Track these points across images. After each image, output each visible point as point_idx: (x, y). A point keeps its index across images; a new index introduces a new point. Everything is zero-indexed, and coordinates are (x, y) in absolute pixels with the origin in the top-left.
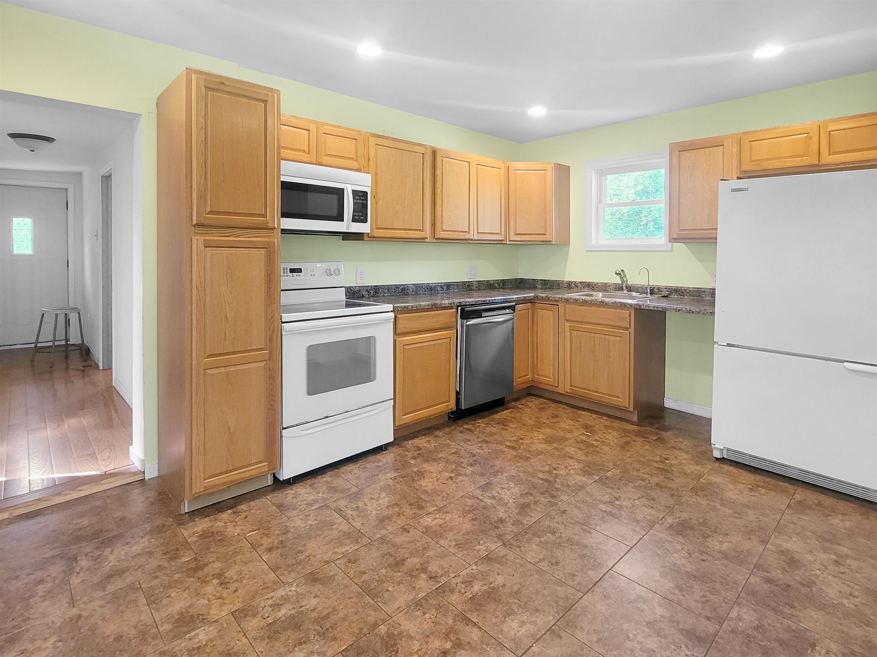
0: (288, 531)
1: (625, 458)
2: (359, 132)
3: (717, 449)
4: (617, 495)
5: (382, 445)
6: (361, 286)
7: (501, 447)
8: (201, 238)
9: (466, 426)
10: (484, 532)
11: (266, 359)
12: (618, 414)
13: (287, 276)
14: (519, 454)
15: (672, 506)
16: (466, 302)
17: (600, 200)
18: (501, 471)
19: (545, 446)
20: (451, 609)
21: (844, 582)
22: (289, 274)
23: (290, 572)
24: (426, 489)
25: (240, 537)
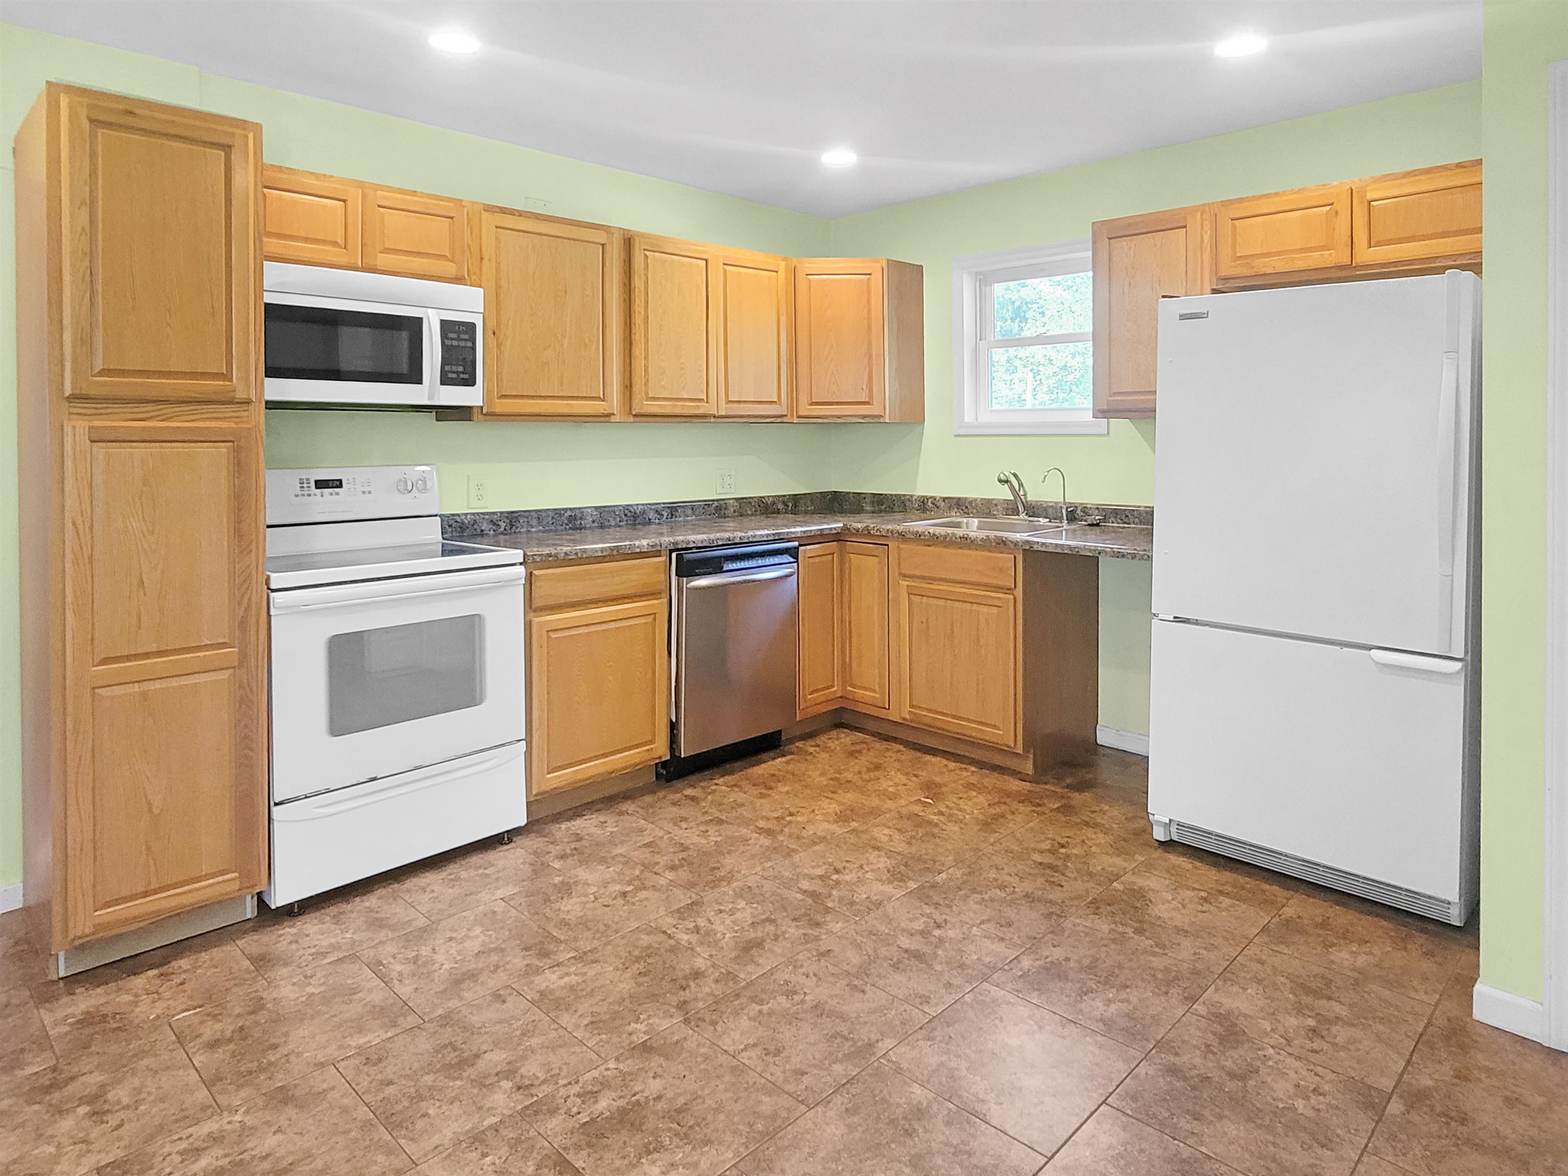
0: (262, 1007)
1: (982, 846)
2: (459, 202)
3: (1159, 823)
4: (939, 918)
5: (503, 833)
6: (478, 514)
7: (744, 831)
8: (82, 425)
9: (689, 792)
10: (654, 997)
11: (233, 665)
12: (998, 760)
13: (309, 495)
14: (777, 845)
15: (1041, 936)
16: (688, 543)
17: (980, 335)
18: (729, 878)
19: (834, 827)
20: (538, 1146)
21: (1312, 1067)
22: (313, 490)
23: (239, 1087)
24: (567, 917)
25: (158, 1023)
